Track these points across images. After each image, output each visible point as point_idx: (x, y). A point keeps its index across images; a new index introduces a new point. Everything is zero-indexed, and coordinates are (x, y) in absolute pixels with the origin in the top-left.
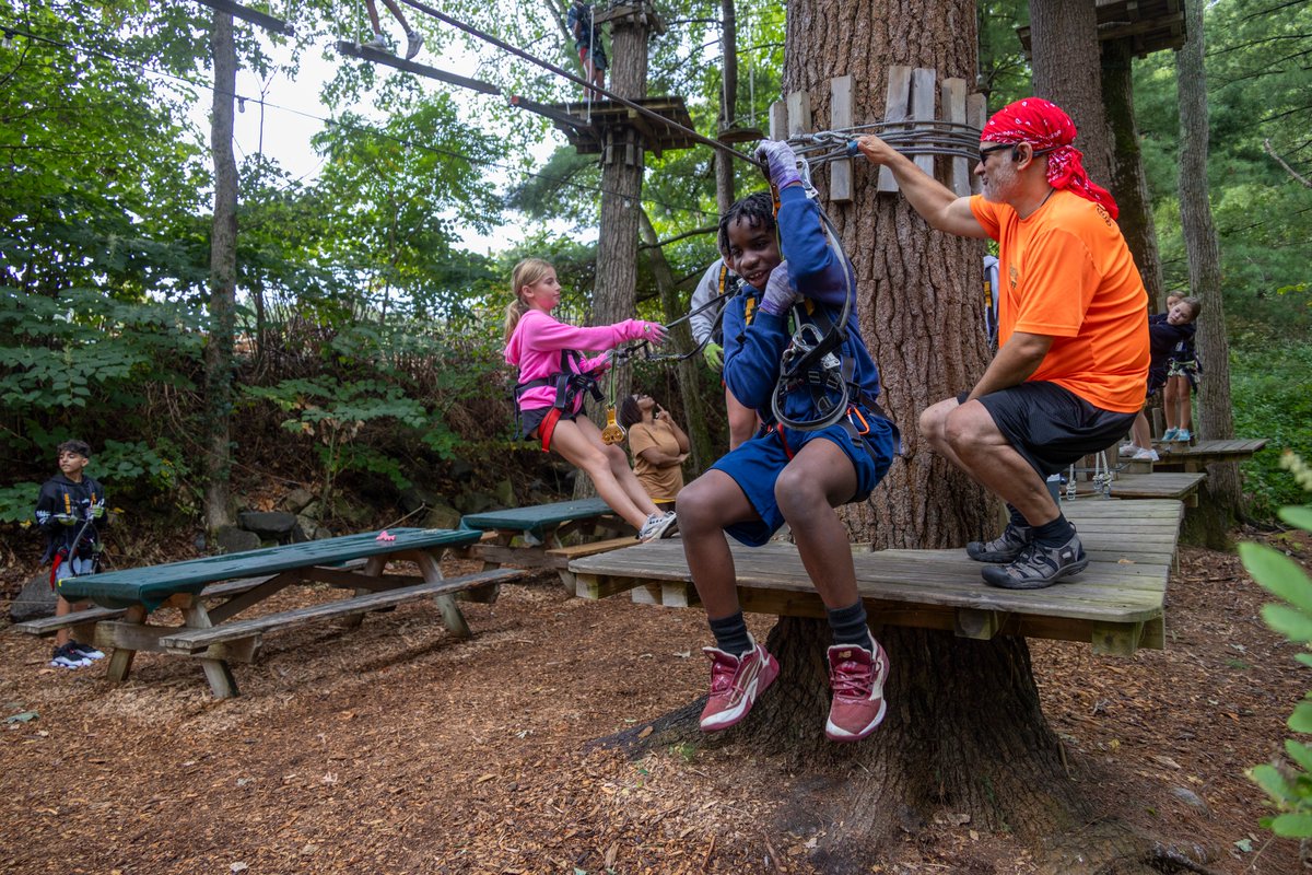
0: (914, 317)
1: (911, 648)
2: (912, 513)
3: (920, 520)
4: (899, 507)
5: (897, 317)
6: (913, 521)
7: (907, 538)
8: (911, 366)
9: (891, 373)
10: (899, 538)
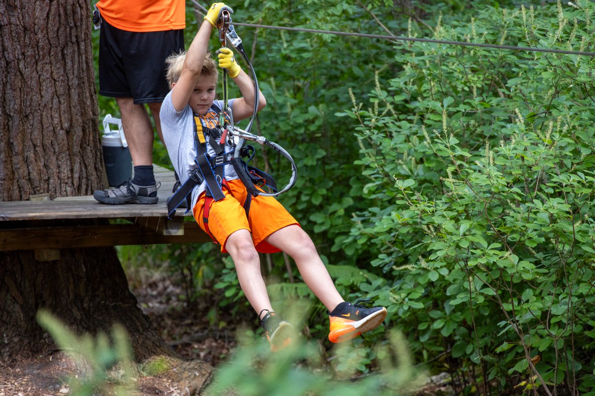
0: (71, 28)
1: (73, 267)
2: (72, 170)
3: (76, 175)
4: (64, 166)
5: (62, 29)
6: (72, 177)
7: (68, 189)
8: (69, 64)
9: (58, 69)
10: (63, 189)
